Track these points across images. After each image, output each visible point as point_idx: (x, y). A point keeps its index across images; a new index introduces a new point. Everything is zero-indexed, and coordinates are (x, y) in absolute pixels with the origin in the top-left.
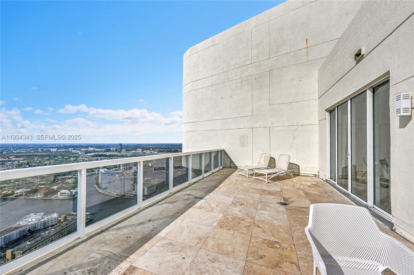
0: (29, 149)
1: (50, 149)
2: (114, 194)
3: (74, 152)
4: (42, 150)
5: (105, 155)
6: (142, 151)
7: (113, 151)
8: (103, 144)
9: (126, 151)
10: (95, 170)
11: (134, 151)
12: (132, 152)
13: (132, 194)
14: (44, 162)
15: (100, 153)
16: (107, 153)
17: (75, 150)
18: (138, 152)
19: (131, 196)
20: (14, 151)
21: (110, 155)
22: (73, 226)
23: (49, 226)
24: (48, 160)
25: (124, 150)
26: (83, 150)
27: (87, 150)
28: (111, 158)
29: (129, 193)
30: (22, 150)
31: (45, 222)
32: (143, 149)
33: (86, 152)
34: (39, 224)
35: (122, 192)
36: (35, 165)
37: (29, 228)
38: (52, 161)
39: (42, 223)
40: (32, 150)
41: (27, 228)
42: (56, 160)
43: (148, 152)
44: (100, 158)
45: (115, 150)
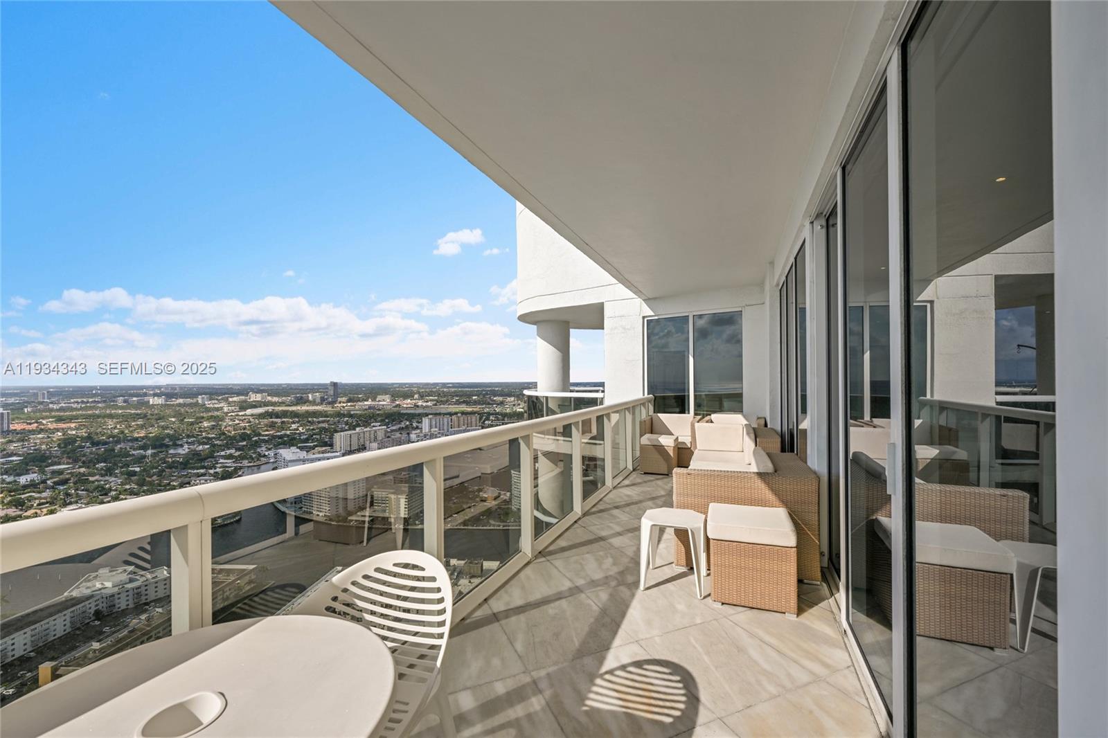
0: (90, 400)
1: (146, 399)
2: (318, 515)
3: (212, 406)
4: (125, 401)
5: (291, 412)
6: (393, 401)
7: (314, 403)
8: (288, 385)
9: (349, 401)
10: (267, 453)
11: (369, 403)
12: (366, 403)
13: (366, 516)
14: (132, 432)
15: (280, 408)
16: (299, 408)
17: (213, 402)
18: (381, 403)
19: (364, 522)
20: (51, 406)
21: (307, 412)
23: (148, 601)
24: (142, 427)
25: (344, 399)
26: (235, 399)
27: (245, 401)
28: (310, 419)
29: (358, 513)
30: (73, 403)
31: (140, 590)
32: (392, 396)
33: (244, 406)
34: (123, 596)
35: (341, 510)
36: (108, 440)
37: (97, 605)
38: (154, 431)
39: (130, 593)
40: (98, 402)
41: (93, 605)
42: (164, 428)
43: (407, 404)
44: (279, 420)
45: (318, 400)
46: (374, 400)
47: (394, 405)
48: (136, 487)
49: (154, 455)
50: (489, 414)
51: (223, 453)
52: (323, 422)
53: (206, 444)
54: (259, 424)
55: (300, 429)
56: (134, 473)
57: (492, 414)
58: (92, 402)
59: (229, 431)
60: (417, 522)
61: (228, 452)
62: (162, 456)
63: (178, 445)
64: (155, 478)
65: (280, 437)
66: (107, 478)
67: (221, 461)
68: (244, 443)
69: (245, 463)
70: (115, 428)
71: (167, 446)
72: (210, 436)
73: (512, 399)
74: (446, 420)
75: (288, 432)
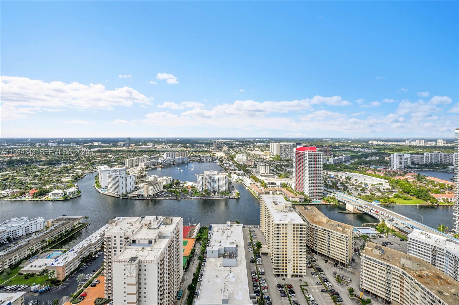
0: (25, 144)
1: (49, 144)
2: (114, 194)
3: (76, 147)
4: (39, 145)
5: (110, 150)
6: (154, 146)
7: (120, 146)
8: (111, 139)
9: (135, 146)
10: (96, 167)
11: (143, 146)
12: (142, 146)
13: (135, 194)
14: (40, 158)
15: (106, 148)
16: (113, 148)
17: (78, 145)
18: (148, 146)
19: (134, 197)
20: (7, 147)
21: (116, 150)
22: (61, 232)
23: (33, 232)
24: (45, 156)
25: (133, 145)
26: (87, 144)
27: (91, 146)
28: (117, 153)
29: (132, 193)
30: (17, 146)
31: (28, 228)
32: (154, 144)
33: (90, 147)
34: (20, 230)
35: (124, 192)
36: (28, 161)
37: (8, 235)
38: (50, 158)
39: (24, 229)
40: (28, 145)
41: (6, 235)
42: (54, 156)
43: (159, 147)
44: (104, 154)
45: (122, 145)
46: (146, 145)
47: (154, 147)
48: (37, 181)
49: (47, 168)
50: (193, 151)
51: (78, 167)
52: (123, 154)
53: (71, 163)
54: (96, 155)
55: (113, 157)
56: (37, 176)
57: (194, 151)
58: (26, 145)
59: (82, 158)
60: (156, 197)
61: (80, 167)
62: (51, 168)
63: (59, 164)
64: (46, 178)
65: (104, 161)
66: (25, 178)
67: (77, 170)
68: (88, 163)
69: (87, 171)
70: (33, 156)
71: (54, 164)
72: (73, 160)
73: (203, 145)
74: (174, 154)
75: (107, 159)
